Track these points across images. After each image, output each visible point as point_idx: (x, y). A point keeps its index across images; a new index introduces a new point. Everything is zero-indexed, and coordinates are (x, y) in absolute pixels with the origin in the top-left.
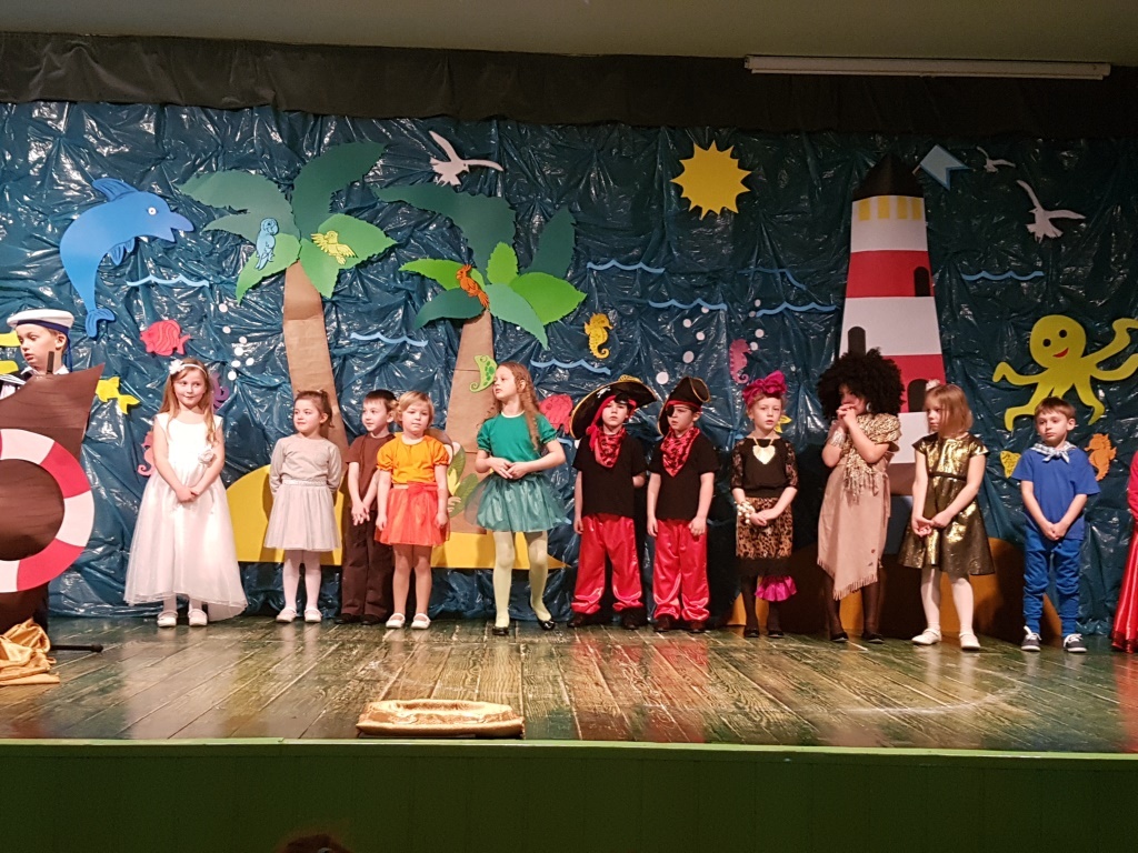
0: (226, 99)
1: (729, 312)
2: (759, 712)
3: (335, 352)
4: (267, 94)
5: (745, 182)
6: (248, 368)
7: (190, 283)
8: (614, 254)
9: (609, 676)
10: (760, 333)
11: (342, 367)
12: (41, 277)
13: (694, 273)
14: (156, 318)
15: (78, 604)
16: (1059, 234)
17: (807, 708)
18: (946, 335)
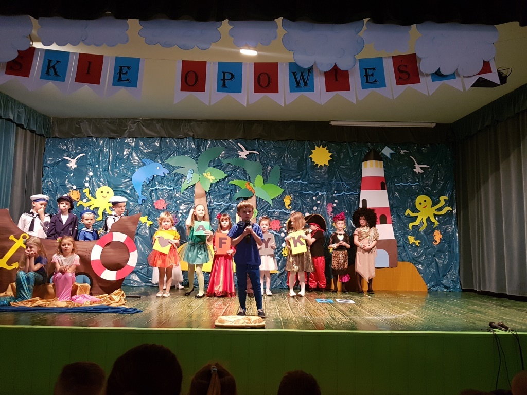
0: (179, 136)
1: (327, 195)
2: (338, 319)
3: (209, 207)
4: (191, 134)
5: (331, 156)
6: (184, 213)
7: (168, 188)
8: (292, 178)
9: (292, 307)
10: (336, 201)
11: (211, 212)
12: (127, 187)
13: (316, 183)
14: (158, 198)
16: (423, 172)
17: (353, 317)
18: (391, 202)
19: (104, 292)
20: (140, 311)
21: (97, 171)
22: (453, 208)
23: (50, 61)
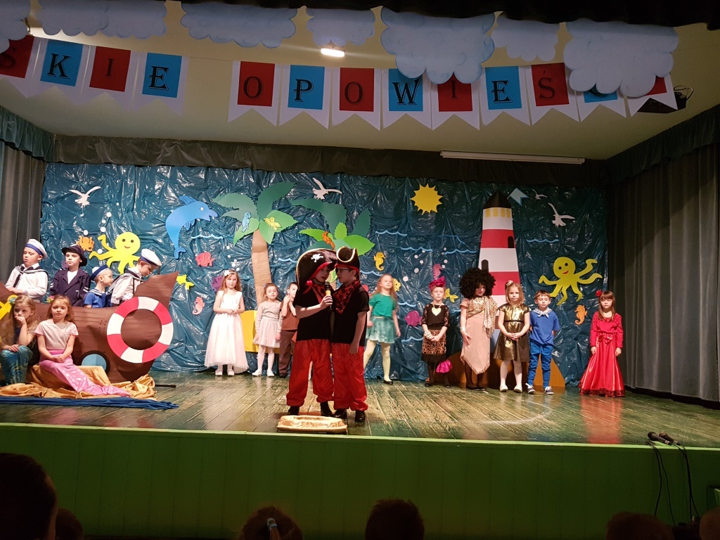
0: (233, 165)
1: (433, 252)
2: (445, 423)
3: (272, 266)
4: (249, 163)
5: (440, 200)
7: (215, 237)
8: (386, 228)
9: (382, 405)
10: (446, 261)
11: (275, 272)
12: (158, 234)
13: (420, 237)
15: (168, 366)
16: (565, 224)
17: (465, 421)
18: (520, 264)
19: (123, 379)
20: (174, 407)
21: (118, 211)
22: (603, 276)
23: (55, 56)
